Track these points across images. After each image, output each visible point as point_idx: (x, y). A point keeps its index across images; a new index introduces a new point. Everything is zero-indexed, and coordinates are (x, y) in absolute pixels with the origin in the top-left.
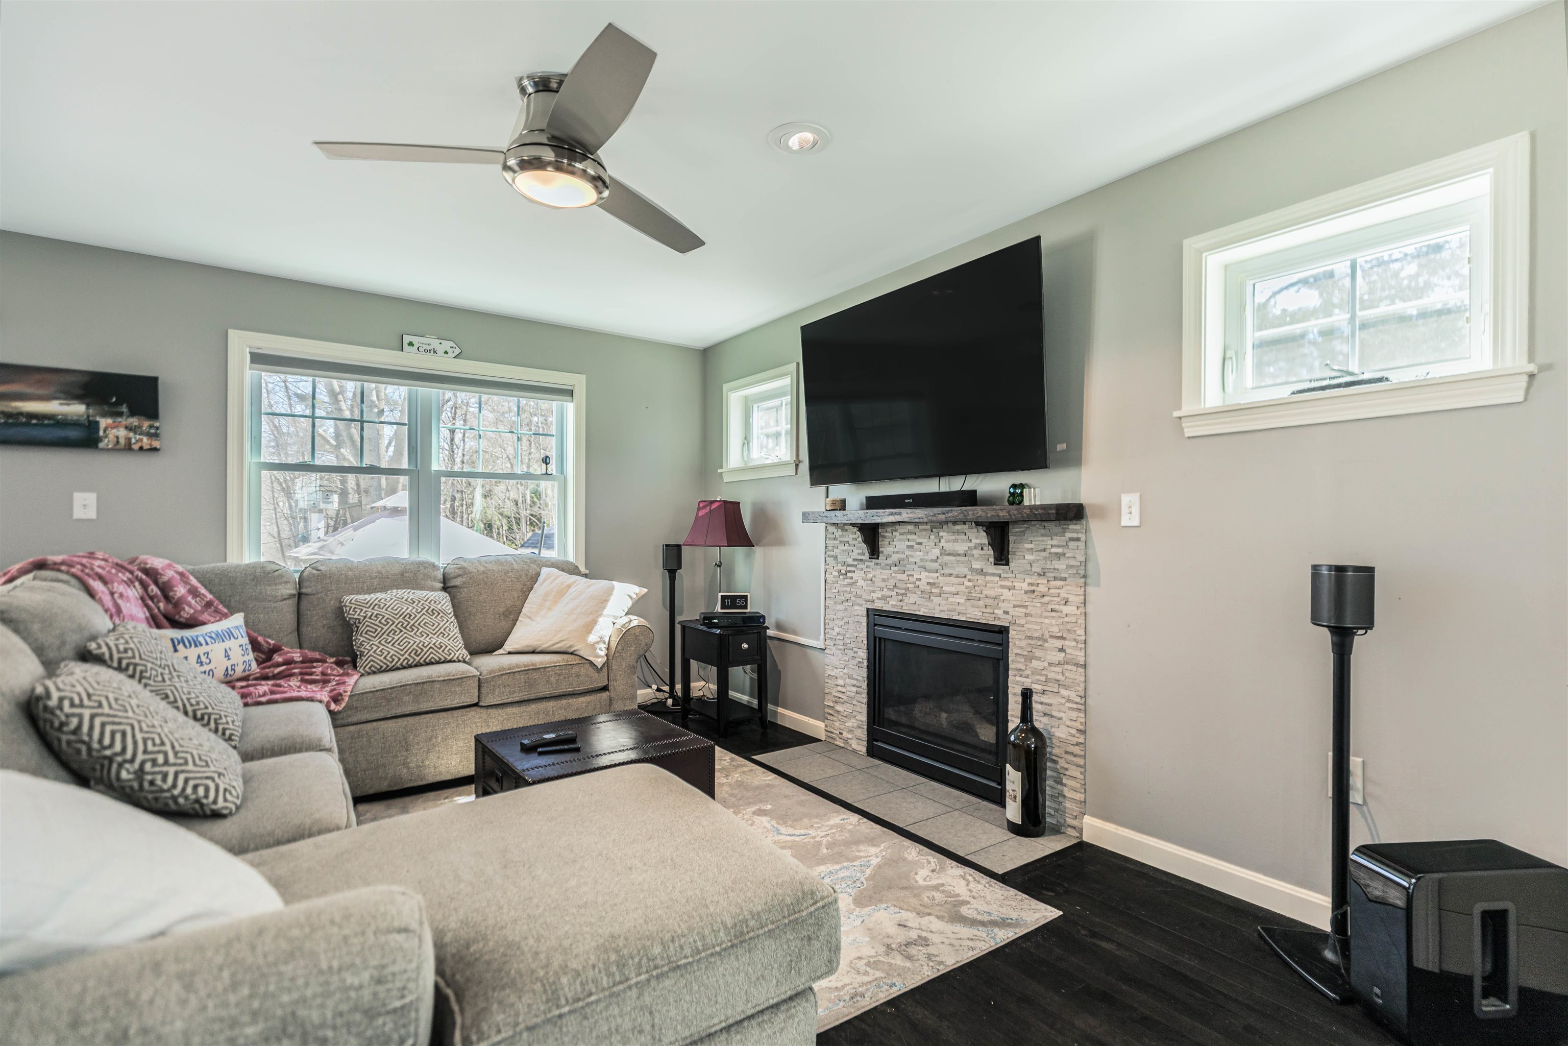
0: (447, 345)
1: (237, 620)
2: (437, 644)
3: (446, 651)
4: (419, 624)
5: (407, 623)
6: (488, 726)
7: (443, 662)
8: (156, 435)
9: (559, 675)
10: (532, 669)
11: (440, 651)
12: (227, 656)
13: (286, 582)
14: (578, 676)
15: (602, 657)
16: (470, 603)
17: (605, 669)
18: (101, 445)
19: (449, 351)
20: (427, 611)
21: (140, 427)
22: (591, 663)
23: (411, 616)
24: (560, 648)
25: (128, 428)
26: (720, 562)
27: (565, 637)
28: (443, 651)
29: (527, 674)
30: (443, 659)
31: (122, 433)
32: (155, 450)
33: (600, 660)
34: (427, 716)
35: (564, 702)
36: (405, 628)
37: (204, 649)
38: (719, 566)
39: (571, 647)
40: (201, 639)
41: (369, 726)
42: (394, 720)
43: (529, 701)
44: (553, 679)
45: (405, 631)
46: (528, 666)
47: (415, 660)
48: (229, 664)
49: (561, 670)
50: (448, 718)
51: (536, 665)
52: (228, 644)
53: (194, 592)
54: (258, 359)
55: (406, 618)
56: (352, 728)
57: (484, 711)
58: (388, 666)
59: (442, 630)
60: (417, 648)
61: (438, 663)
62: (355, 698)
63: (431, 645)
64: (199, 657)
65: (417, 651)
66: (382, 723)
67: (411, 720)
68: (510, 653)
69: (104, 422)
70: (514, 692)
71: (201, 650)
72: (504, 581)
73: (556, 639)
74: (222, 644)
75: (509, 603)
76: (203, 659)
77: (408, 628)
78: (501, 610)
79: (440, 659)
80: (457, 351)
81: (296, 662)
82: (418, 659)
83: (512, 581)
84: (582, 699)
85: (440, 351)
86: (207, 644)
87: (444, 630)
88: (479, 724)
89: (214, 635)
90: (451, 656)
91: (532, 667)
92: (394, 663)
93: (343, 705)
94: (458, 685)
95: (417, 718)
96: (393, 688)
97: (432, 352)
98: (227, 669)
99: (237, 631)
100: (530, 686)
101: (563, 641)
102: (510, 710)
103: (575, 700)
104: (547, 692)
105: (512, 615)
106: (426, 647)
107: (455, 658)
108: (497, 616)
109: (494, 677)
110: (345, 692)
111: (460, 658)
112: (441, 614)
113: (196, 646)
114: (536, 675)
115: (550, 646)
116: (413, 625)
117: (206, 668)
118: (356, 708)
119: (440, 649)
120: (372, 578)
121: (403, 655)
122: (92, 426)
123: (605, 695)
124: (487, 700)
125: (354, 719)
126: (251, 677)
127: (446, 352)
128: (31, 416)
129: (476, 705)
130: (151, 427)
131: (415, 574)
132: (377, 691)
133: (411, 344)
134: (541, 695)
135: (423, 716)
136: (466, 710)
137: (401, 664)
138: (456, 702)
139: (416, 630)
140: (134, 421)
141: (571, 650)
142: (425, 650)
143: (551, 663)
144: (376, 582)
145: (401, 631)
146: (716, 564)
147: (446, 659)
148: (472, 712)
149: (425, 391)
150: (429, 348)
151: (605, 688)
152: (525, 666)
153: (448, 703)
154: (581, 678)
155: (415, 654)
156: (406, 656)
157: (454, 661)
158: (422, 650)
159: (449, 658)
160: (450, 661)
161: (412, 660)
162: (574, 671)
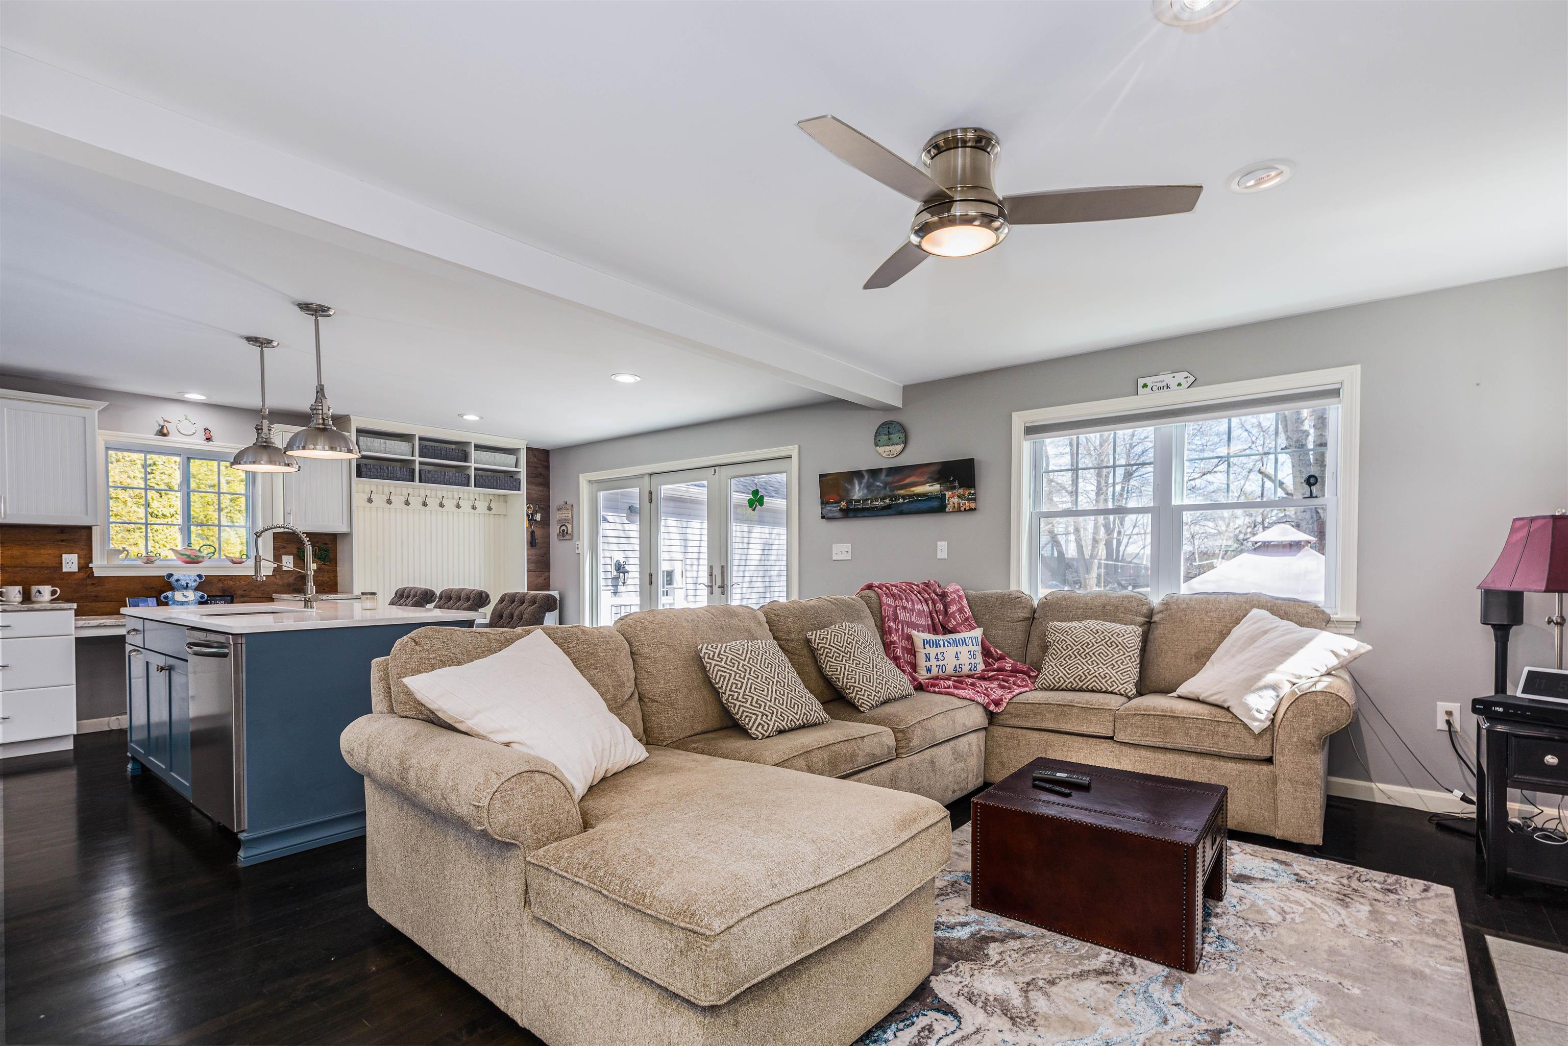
0: (1180, 377)
1: (978, 633)
2: (1101, 674)
3: (1108, 682)
4: (1093, 654)
5: (1084, 651)
6: (1120, 763)
7: (1104, 692)
8: (974, 500)
9: (1201, 729)
10: (1169, 716)
11: (1103, 681)
12: (957, 657)
13: (1024, 608)
14: (1226, 736)
15: (1260, 721)
16: (1164, 640)
17: (1267, 736)
18: (947, 510)
19: (1183, 382)
20: (1106, 643)
21: (963, 495)
22: (1245, 726)
23: (1088, 644)
24: (1216, 700)
25: (959, 497)
26: (1562, 618)
27: (1222, 689)
28: (1106, 682)
29: (1162, 719)
30: (1104, 689)
31: (956, 500)
32: (971, 510)
33: (1256, 724)
34: (1065, 736)
35: (1208, 761)
36: (1080, 655)
37: (942, 649)
38: (1561, 624)
39: (1225, 701)
40: (941, 643)
41: (1019, 731)
42: (1039, 732)
43: (1166, 749)
44: (1193, 733)
45: (1079, 657)
46: (1166, 712)
47: (1078, 684)
48: (957, 663)
49: (1205, 725)
50: (1082, 743)
51: (1175, 713)
52: (959, 649)
53: (961, 610)
54: (1030, 430)
55: (1084, 647)
56: (1008, 730)
57: (1117, 746)
58: (1055, 686)
59: (1113, 662)
60: (1082, 675)
61: (1100, 691)
62: (1012, 705)
63: (1096, 674)
64: (937, 654)
65: (1081, 677)
66: (1030, 731)
67: (1052, 736)
68: (1180, 697)
69: (948, 494)
70: (1147, 735)
71: (939, 650)
72: (1202, 620)
73: (1214, 690)
74: (955, 648)
75: (1203, 644)
76: (940, 656)
77: (1082, 655)
78: (1194, 651)
79: (1102, 688)
80: (1192, 379)
81: (1007, 671)
82: (1081, 684)
83: (1211, 621)
84: (1231, 765)
85: (1173, 385)
86: (944, 646)
87: (1116, 662)
88: (1111, 758)
89: (951, 641)
90: (1113, 688)
91: (1169, 714)
92: (1060, 684)
93: (1001, 709)
94: (1094, 715)
95: (1058, 735)
96: (1040, 704)
97: (1165, 388)
98: (956, 667)
99: (970, 641)
100: (1165, 733)
101: (1219, 693)
102: (1144, 753)
103: (1222, 763)
104: (1185, 744)
105: (1202, 657)
106: (1090, 675)
107: (1116, 691)
108: (1188, 657)
109: (1128, 715)
110: (1005, 699)
111: (1122, 691)
112: (1120, 647)
113: (937, 647)
114: (1173, 724)
115: (1207, 697)
116: (1088, 653)
117: (941, 663)
118: (1012, 714)
119: (1103, 679)
120: (1078, 608)
121: (1068, 679)
122: (942, 498)
123: (1265, 768)
124: (1119, 737)
125: (1012, 722)
126: (975, 676)
127: (1179, 385)
128: (919, 495)
129: (1112, 738)
130: (969, 494)
131: (1117, 607)
132: (1029, 703)
133: (1145, 386)
134: (1179, 746)
135: (1062, 735)
136: (1100, 740)
137: (1066, 686)
138: (1092, 730)
139: (1089, 658)
140: (961, 491)
141: (1226, 705)
142: (1089, 677)
143: (1194, 715)
144: (1080, 611)
145: (1076, 657)
146: (1550, 621)
147: (1107, 689)
148: (1105, 744)
149: (1170, 426)
150: (1161, 385)
151: (1269, 761)
152: (1163, 711)
153: (1084, 729)
154: (1230, 740)
155: (1079, 679)
156: (1071, 679)
157: (1116, 694)
158: (1086, 677)
159: (1110, 689)
160: (1111, 693)
161: (1075, 685)
162: (1221, 729)
